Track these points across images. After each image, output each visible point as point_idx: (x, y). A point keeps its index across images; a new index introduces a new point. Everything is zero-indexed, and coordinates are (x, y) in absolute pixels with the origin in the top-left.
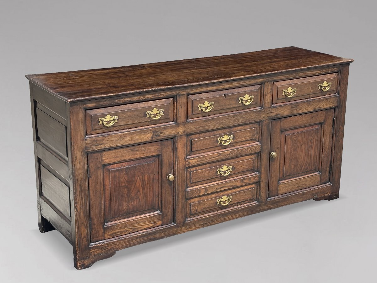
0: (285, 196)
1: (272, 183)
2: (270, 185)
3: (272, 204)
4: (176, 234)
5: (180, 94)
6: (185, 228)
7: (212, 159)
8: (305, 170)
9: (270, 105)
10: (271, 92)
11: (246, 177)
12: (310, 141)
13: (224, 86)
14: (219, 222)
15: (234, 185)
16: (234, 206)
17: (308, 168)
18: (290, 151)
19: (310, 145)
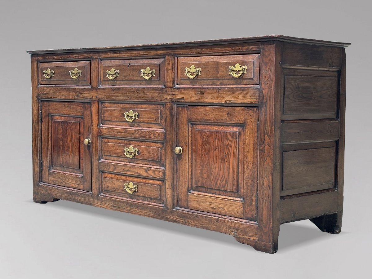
0: (194, 212)
1: (180, 188)
2: (179, 190)
3: (180, 217)
4: (90, 204)
5: (93, 57)
6: (99, 202)
7: (119, 134)
8: (221, 187)
9: (172, 85)
10: (172, 68)
11: (151, 167)
12: (227, 148)
13: (127, 54)
14: (127, 211)
15: (139, 172)
16: (142, 200)
17: (225, 185)
18: (200, 152)
19: (226, 153)
